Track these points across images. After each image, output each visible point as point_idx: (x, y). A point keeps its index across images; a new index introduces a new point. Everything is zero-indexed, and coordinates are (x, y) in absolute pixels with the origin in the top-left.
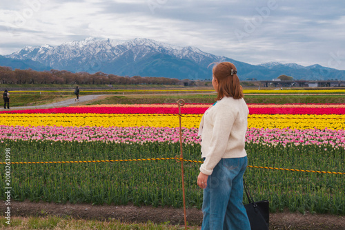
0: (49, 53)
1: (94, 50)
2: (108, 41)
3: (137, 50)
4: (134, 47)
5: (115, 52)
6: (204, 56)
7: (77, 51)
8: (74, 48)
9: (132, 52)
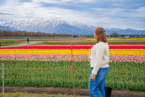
0: (18, 24)
2: (42, 18)
3: (54, 23)
4: (53, 21)
5: (45, 23)
7: (29, 23)
8: (28, 22)
9: (52, 23)
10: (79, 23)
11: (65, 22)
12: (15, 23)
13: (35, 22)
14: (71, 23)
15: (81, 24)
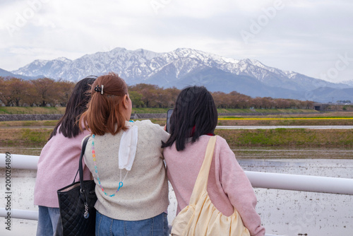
0: (67, 68)
1: (124, 63)
2: (142, 52)
3: (180, 64)
4: (175, 59)
5: (151, 66)
6: (268, 71)
7: (102, 65)
8: (97, 62)
9: (174, 67)
10: (259, 65)
11: (214, 63)
12: (58, 67)
13: (120, 63)
14: (232, 64)
15: (266, 68)
